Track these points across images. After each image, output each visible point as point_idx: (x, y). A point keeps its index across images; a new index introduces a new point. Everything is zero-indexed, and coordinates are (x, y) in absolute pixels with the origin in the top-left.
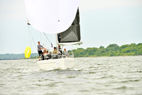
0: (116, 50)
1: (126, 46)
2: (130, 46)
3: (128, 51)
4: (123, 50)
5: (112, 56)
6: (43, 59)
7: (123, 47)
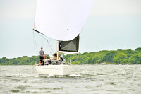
4: (69, 58)
6: (43, 64)
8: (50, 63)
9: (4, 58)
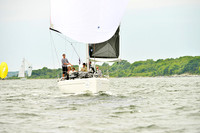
0: (125, 68)
1: (140, 63)
2: (146, 63)
3: (143, 71)
4: (136, 68)
5: (120, 76)
7: (136, 64)
8: (77, 76)
9: (45, 69)
